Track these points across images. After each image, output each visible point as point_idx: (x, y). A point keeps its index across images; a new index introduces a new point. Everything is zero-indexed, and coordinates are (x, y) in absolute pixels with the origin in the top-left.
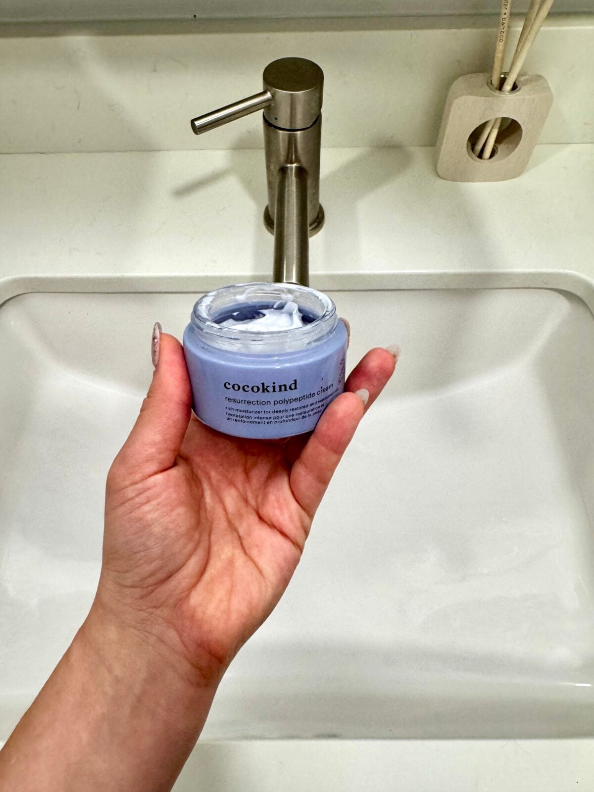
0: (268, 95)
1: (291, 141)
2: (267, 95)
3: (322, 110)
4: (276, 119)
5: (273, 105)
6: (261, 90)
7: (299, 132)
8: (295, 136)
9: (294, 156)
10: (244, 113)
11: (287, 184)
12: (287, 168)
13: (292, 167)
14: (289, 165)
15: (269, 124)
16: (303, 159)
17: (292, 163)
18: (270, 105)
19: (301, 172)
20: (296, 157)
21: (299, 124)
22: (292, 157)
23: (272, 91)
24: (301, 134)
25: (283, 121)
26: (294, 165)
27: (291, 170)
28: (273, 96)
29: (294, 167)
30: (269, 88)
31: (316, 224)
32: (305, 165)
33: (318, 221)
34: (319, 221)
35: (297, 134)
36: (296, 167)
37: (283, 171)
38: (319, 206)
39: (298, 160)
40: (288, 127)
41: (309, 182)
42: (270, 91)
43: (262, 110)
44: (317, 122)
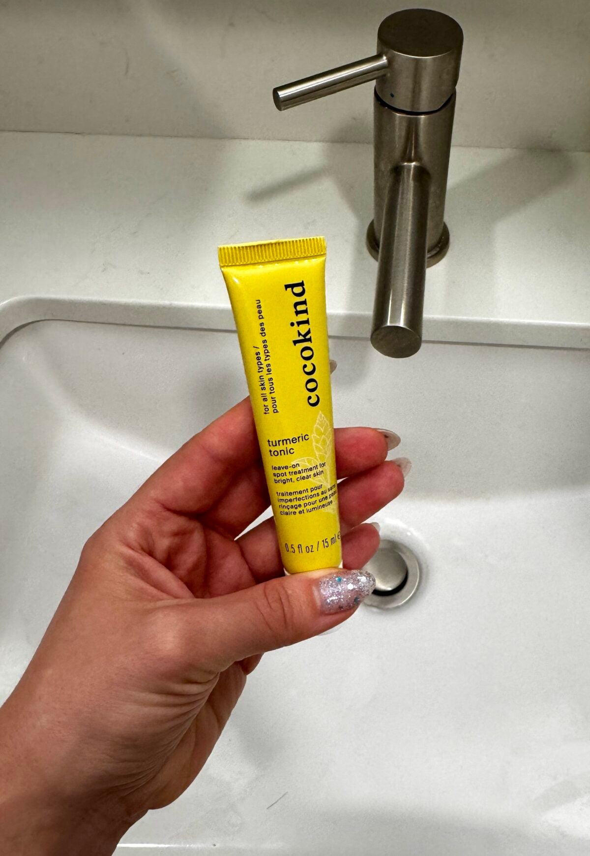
0: (384, 60)
1: (412, 130)
2: (382, 59)
3: (458, 88)
4: (392, 96)
5: (389, 75)
6: (375, 53)
7: (423, 117)
8: (417, 122)
9: (413, 152)
10: (346, 85)
11: (401, 189)
12: (403, 167)
13: (410, 166)
14: (405, 164)
15: (382, 103)
16: (426, 158)
17: (410, 161)
18: (384, 75)
19: (422, 174)
20: (416, 153)
21: (424, 106)
22: (411, 153)
23: (389, 55)
24: (425, 119)
25: (402, 100)
26: (413, 164)
27: (409, 170)
28: (390, 61)
29: (412, 166)
30: (386, 50)
31: (438, 249)
32: (429, 166)
33: (439, 245)
34: (442, 246)
35: (420, 119)
36: (415, 167)
37: (397, 172)
38: (443, 225)
39: (418, 158)
40: (408, 110)
41: (433, 189)
42: (386, 56)
43: (374, 83)
44: (449, 103)
